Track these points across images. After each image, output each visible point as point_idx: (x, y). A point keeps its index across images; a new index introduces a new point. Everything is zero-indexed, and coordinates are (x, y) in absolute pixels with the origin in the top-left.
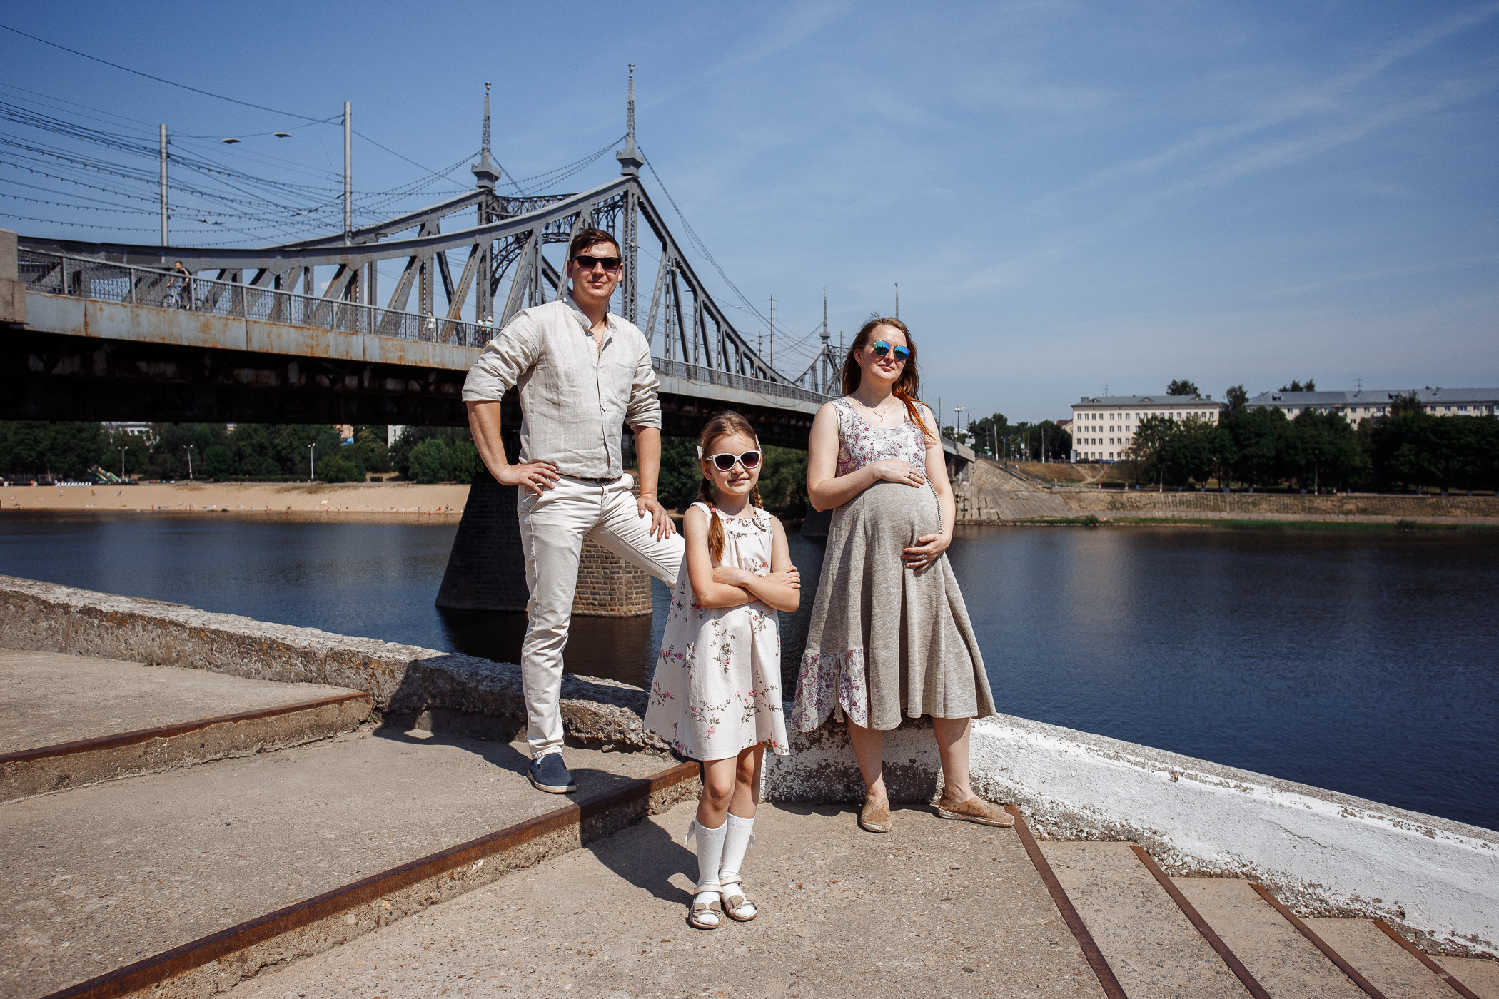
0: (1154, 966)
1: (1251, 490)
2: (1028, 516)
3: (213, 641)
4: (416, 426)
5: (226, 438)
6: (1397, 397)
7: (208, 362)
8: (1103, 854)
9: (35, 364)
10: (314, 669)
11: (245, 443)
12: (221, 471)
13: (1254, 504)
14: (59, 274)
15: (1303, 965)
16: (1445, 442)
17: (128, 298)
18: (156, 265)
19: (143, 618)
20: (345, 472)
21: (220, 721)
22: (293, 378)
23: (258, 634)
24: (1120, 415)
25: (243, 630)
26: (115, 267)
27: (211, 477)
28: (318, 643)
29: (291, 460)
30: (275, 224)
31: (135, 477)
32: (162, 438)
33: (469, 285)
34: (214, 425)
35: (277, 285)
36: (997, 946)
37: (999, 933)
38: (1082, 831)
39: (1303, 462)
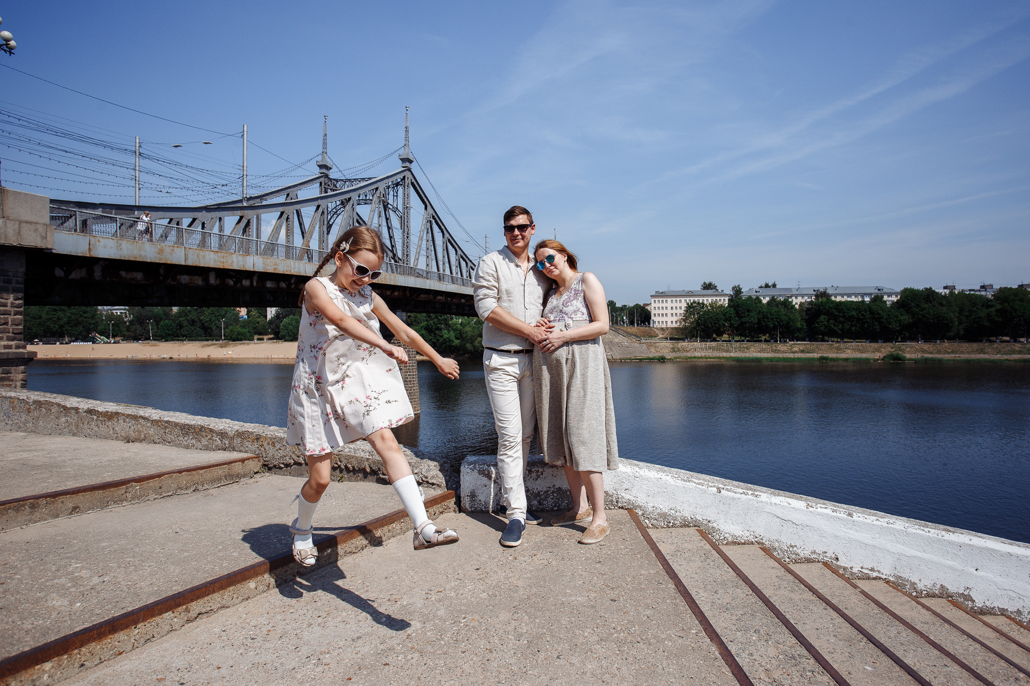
0: (713, 594)
1: (746, 340)
2: (628, 356)
3: (166, 428)
4: (284, 308)
5: (172, 316)
6: (818, 291)
7: (162, 271)
8: (682, 534)
9: (59, 272)
10: (227, 442)
11: (183, 319)
12: (169, 335)
13: (747, 348)
14: (74, 221)
15: (790, 588)
16: (841, 314)
17: (115, 234)
18: (132, 216)
19: (123, 415)
20: (242, 335)
21: (171, 473)
22: (212, 280)
23: (193, 423)
24: (676, 301)
25: (184, 421)
26: (108, 217)
27: (163, 338)
28: (229, 427)
29: (210, 328)
30: (202, 193)
31: (117, 339)
32: (134, 316)
33: (314, 228)
34: (165, 308)
35: (203, 228)
36: (629, 586)
37: (629, 579)
38: (670, 522)
39: (771, 326)
